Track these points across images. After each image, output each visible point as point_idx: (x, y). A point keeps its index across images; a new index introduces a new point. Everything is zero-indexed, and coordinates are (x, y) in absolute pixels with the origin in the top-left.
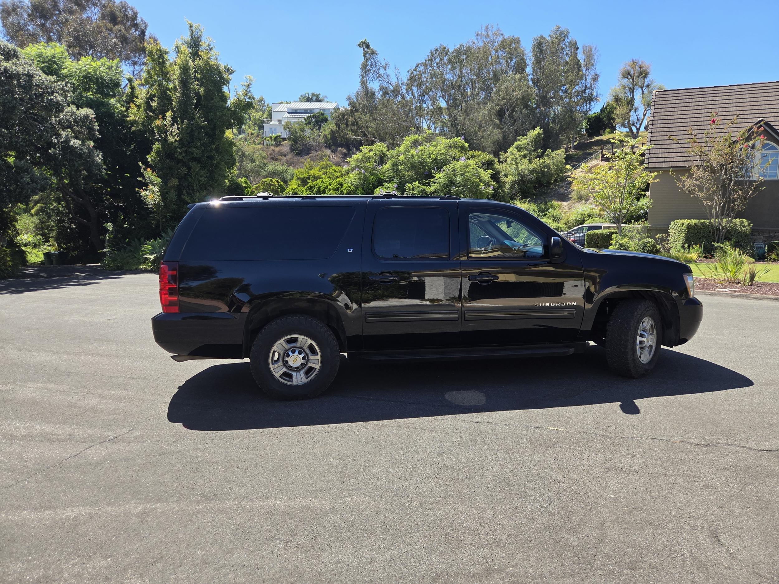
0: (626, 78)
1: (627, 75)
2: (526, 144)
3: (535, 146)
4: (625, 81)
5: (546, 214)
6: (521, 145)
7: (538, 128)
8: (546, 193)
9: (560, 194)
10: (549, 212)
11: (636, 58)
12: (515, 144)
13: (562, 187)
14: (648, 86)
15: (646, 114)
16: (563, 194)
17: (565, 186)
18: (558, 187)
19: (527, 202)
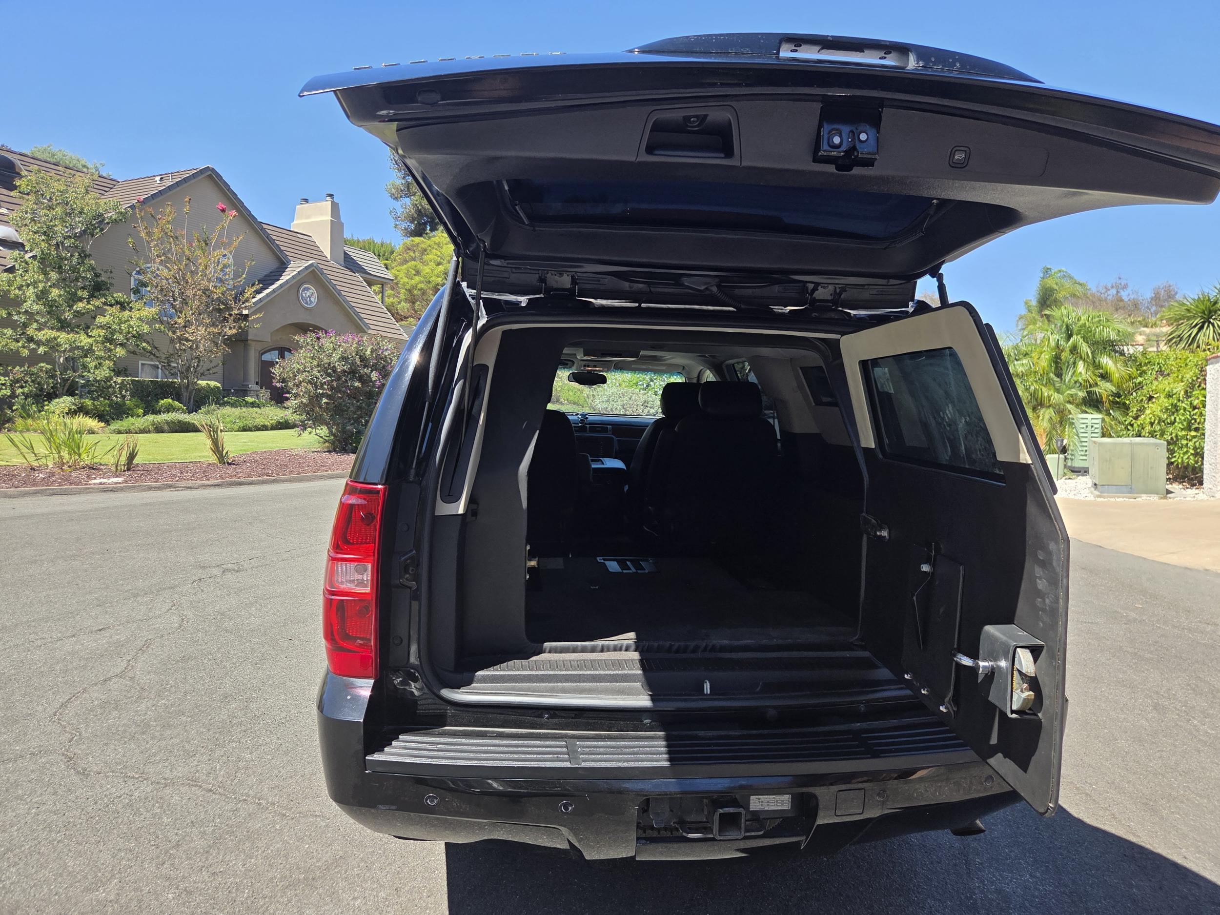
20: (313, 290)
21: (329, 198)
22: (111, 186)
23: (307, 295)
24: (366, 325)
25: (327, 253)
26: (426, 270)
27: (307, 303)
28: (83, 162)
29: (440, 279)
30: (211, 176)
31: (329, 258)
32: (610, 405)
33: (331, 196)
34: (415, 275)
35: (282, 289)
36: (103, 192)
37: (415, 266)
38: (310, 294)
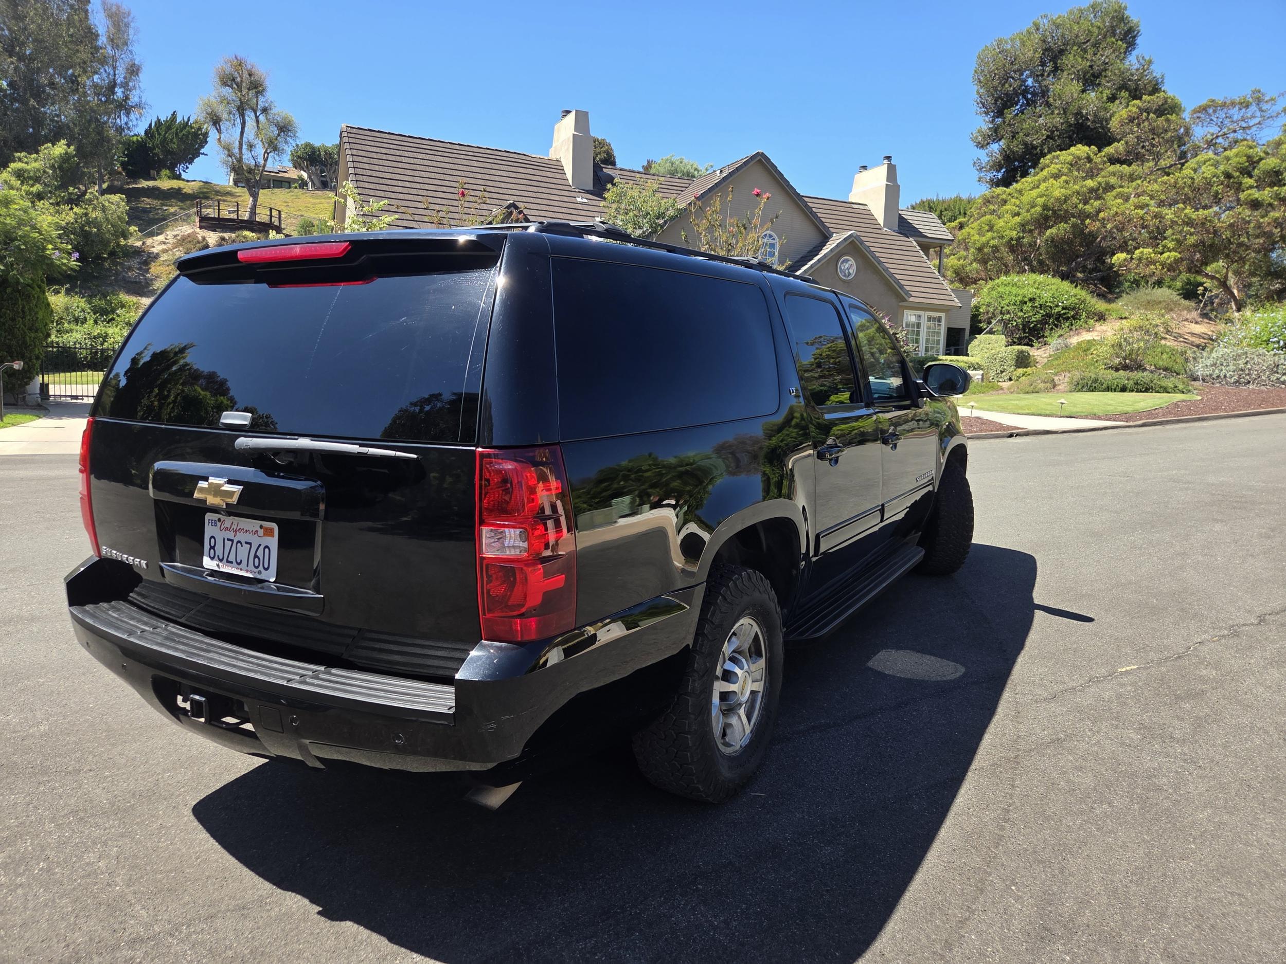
0: (229, 86)
1: (228, 80)
2: (38, 170)
3: (61, 178)
4: (227, 91)
5: (113, 319)
6: (28, 171)
7: (63, 142)
8: (97, 278)
9: (132, 282)
10: (118, 316)
11: (241, 55)
12: (13, 165)
13: (130, 268)
14: (265, 110)
15: (267, 157)
16: (136, 282)
17: (137, 266)
18: (123, 268)
19: (63, 292)
20: (852, 261)
21: (886, 161)
22: (687, 185)
23: (846, 267)
24: (907, 292)
25: (881, 221)
26: (1001, 223)
27: (845, 276)
28: (695, 166)
29: (1015, 233)
30: (761, 161)
31: (882, 225)
32: (1217, 371)
33: (889, 158)
34: (988, 231)
35: (821, 264)
36: (680, 192)
37: (990, 221)
38: (849, 266)
